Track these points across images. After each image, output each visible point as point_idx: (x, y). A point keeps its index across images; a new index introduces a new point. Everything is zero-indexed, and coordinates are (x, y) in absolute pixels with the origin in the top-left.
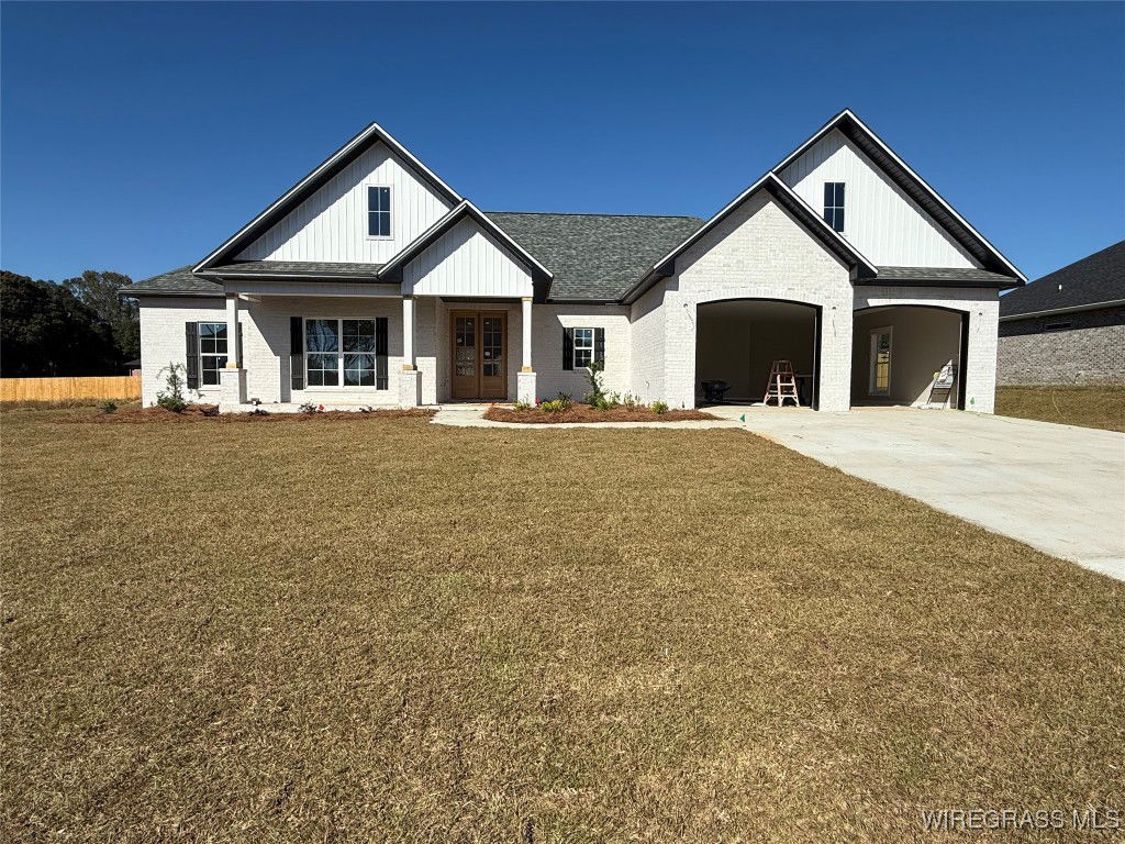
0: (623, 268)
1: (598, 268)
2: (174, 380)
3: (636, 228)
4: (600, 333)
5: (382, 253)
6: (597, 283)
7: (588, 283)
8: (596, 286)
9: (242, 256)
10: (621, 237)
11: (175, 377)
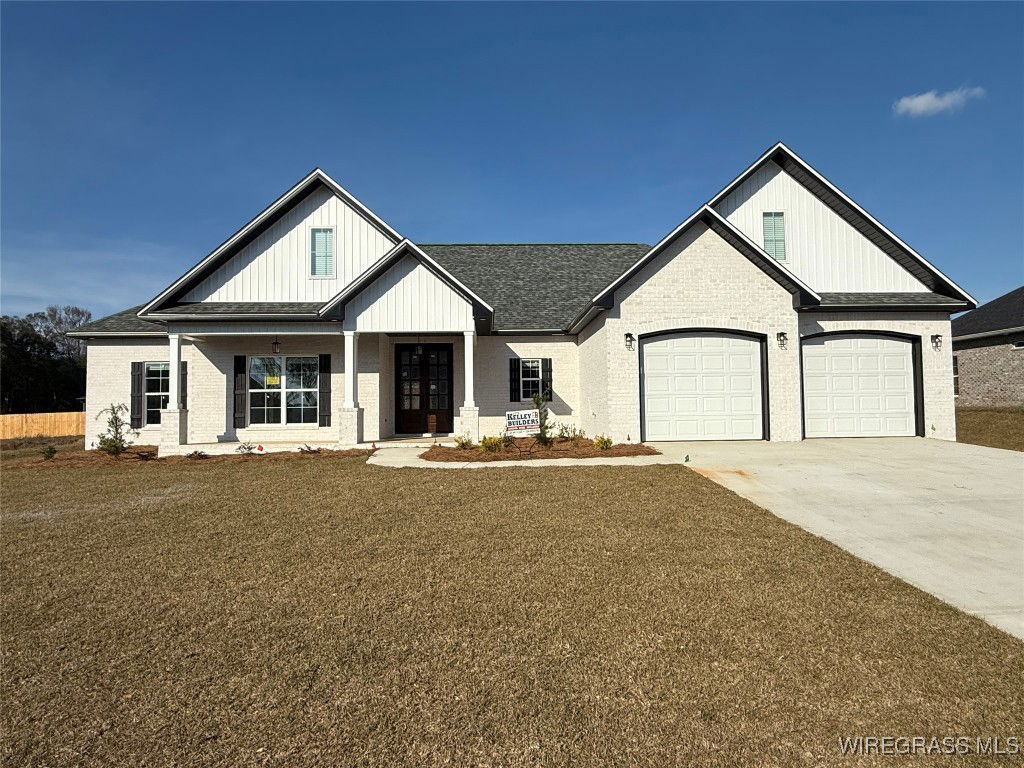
0: (570, 297)
1: (545, 297)
2: (115, 423)
3: (584, 256)
4: (547, 363)
5: (325, 292)
6: (543, 313)
7: (535, 314)
8: (542, 317)
9: (187, 298)
10: (569, 266)
11: (116, 419)
